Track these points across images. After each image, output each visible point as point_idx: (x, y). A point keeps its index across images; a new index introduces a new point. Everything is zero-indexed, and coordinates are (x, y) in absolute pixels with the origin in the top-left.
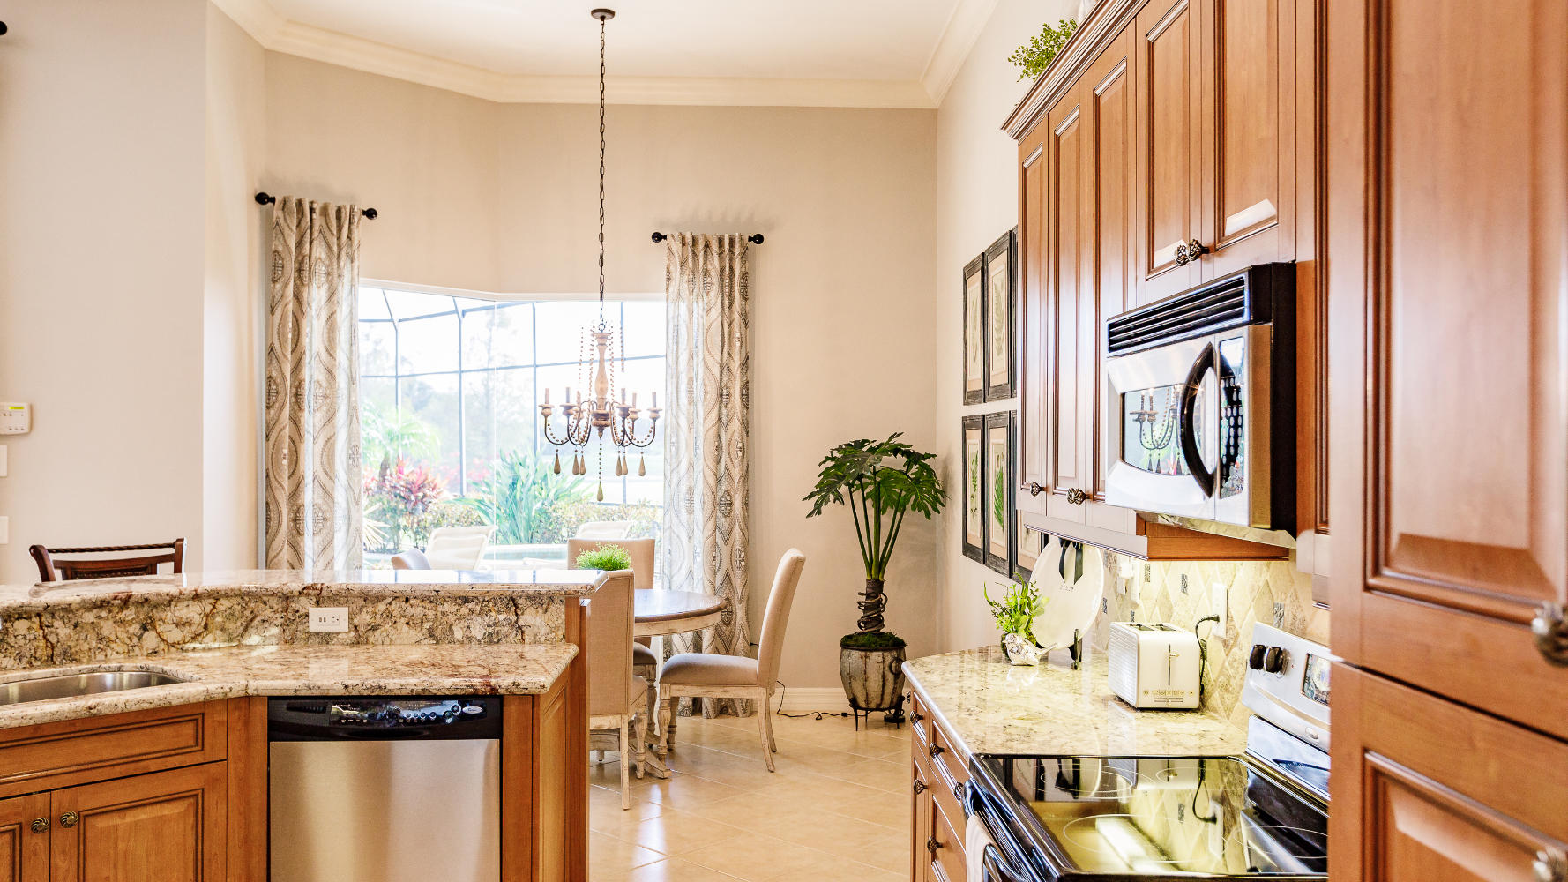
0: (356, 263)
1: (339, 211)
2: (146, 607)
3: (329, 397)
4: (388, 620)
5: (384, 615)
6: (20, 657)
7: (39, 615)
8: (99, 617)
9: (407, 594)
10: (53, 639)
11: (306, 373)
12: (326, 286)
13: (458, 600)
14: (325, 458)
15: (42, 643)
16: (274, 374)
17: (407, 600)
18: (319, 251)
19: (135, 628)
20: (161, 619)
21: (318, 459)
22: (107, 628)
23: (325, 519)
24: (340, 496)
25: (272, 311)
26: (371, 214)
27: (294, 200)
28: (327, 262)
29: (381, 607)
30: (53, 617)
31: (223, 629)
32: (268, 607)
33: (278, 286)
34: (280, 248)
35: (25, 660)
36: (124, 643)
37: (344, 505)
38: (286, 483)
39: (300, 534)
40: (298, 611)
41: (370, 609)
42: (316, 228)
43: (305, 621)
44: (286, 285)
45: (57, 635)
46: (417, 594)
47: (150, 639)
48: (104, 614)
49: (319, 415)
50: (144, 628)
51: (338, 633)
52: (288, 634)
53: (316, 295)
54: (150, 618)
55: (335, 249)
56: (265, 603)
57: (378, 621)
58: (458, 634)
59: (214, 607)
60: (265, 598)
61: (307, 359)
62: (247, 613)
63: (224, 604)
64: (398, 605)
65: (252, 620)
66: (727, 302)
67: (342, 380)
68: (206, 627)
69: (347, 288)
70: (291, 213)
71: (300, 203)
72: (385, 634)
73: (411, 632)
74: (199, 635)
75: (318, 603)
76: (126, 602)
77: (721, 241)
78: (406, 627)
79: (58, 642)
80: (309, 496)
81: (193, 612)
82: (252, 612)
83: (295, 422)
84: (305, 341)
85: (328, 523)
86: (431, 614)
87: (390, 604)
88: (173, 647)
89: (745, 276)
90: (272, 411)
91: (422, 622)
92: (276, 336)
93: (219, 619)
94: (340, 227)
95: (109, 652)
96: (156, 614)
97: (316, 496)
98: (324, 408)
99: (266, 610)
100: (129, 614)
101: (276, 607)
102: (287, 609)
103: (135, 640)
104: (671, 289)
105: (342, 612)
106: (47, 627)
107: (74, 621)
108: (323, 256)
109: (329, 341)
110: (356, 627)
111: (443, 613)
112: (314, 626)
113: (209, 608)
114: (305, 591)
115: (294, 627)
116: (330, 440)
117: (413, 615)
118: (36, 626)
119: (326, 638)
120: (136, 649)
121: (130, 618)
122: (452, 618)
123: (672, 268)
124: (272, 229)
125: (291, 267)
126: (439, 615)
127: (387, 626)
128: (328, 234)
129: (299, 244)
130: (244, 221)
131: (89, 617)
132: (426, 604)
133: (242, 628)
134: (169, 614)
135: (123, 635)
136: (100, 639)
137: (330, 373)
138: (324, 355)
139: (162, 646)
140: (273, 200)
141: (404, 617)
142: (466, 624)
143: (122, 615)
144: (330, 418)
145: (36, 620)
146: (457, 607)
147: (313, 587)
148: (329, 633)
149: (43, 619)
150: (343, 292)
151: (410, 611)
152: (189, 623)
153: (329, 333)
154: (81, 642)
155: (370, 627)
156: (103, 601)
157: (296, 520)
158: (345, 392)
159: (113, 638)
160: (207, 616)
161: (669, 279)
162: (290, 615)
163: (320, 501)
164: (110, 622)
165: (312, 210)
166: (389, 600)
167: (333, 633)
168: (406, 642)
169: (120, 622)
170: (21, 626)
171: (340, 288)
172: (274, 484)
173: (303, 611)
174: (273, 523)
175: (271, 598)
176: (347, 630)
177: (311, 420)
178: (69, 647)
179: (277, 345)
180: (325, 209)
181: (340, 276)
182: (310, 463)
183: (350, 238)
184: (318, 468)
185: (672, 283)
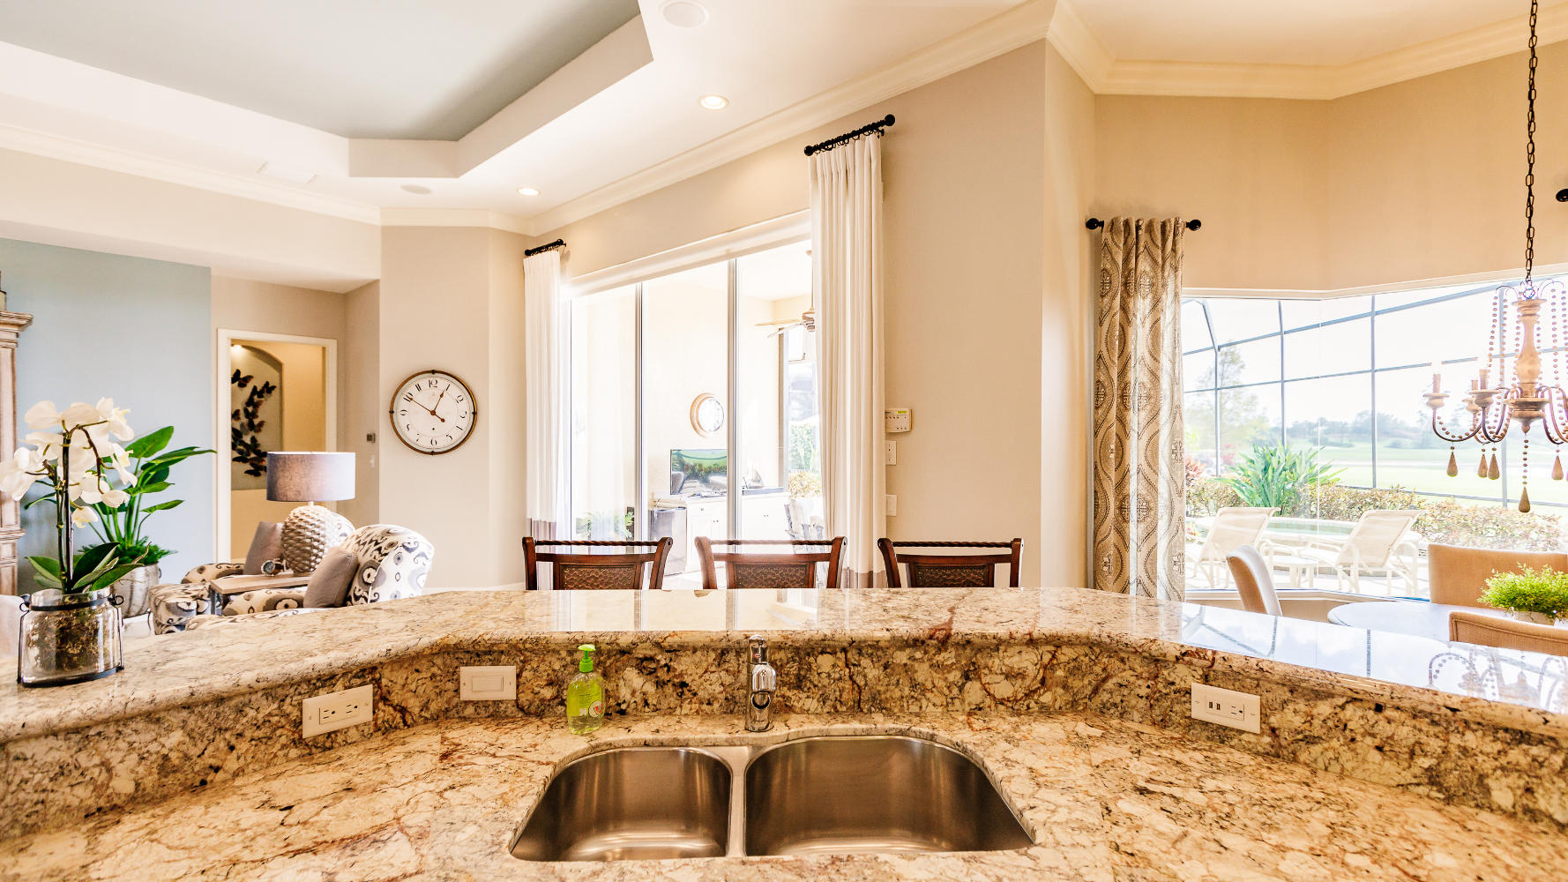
0: (1180, 273)
1: (1164, 225)
2: (968, 651)
3: (1153, 397)
4: (1338, 734)
5: (1330, 723)
6: (824, 699)
7: (844, 650)
8: (912, 658)
9: (1382, 700)
10: (860, 681)
11: (1131, 376)
12: (1150, 296)
13: (1501, 734)
14: (1149, 453)
15: (848, 685)
16: (1102, 379)
17: (1379, 708)
18: (1144, 265)
19: (955, 676)
20: (986, 667)
21: (1142, 453)
22: (923, 673)
23: (1149, 509)
24: (1163, 487)
25: (1101, 324)
27: (1122, 219)
28: (1152, 274)
29: (1324, 708)
30: (860, 654)
31: (1065, 687)
32: (1127, 667)
33: (1106, 300)
34: (1108, 266)
35: (829, 703)
36: (942, 693)
37: (1166, 496)
38: (1113, 474)
39: (1126, 521)
40: (1173, 683)
41: (1301, 706)
42: (1142, 244)
43: (1184, 699)
44: (1113, 298)
45: (865, 676)
46: (1406, 704)
47: (974, 691)
48: (918, 655)
49: (1143, 414)
50: (967, 677)
51: (1241, 732)
52: (1158, 712)
53: (1141, 306)
54: (974, 663)
55: (1160, 260)
56: (1122, 660)
57: (1317, 730)
58: (1503, 794)
59: (1054, 656)
60: (1122, 655)
61: (1132, 363)
62: (1098, 669)
63: (1067, 654)
64: (1360, 713)
65: (1105, 680)
67: (1165, 381)
68: (1043, 682)
69: (1171, 296)
70: (1118, 232)
71: (1127, 223)
72: (1330, 754)
73: (1387, 764)
74: (1035, 691)
75: (1206, 679)
76: (942, 640)
78: (1377, 756)
79: (866, 685)
80: (1134, 486)
81: (1027, 661)
82: (1104, 669)
83: (1122, 420)
84: (1131, 347)
85: (1152, 513)
86: (1434, 745)
87: (1343, 707)
88: (1002, 704)
90: (1100, 411)
91: (1412, 754)
92: (1104, 345)
93: (1060, 673)
94: (1164, 241)
95: (924, 703)
96: (981, 660)
97: (1140, 487)
98: (1148, 407)
99: (1125, 670)
100: (948, 657)
101: (1139, 670)
102: (1157, 677)
103: (955, 691)
105: (1252, 701)
106: (854, 665)
107: (883, 662)
108: (1148, 269)
109: (1153, 346)
110: (1273, 730)
111: (1464, 751)
112: (1199, 711)
113: (1047, 658)
114: (1185, 656)
115: (1166, 704)
117: (1391, 737)
118: (841, 664)
119: (1222, 735)
120: (957, 702)
121: (949, 662)
122: (1487, 765)
124: (1100, 250)
125: (1118, 281)
126: (1455, 752)
127: (1334, 743)
128: (1153, 249)
129: (1126, 260)
130: (1074, 248)
131: (901, 657)
132: (1423, 724)
133: (1090, 688)
134: (997, 661)
135: (941, 684)
136: (914, 685)
137: (1155, 376)
138: (1148, 359)
139: (988, 701)
140: (1101, 224)
141: (1373, 736)
142: (1522, 783)
143: (940, 658)
144: (1154, 416)
145: (842, 656)
146: (1499, 746)
147: (1198, 653)
148: (1225, 728)
149: (849, 655)
150: (1167, 299)
151: (1384, 729)
152: (1021, 675)
153: (1152, 339)
154: (892, 687)
155: (1300, 737)
156: (916, 640)
157: (1122, 508)
158: (1168, 393)
159: (929, 685)
160: (1045, 668)
162: (1160, 686)
163: (1144, 492)
164: (926, 666)
165: (1138, 228)
166: (1341, 701)
167: (1232, 730)
168: (1375, 778)
169: (937, 667)
170: (825, 662)
171: (1164, 297)
172: (1102, 475)
173: (1180, 685)
174: (1102, 510)
175: (1132, 657)
176: (1258, 732)
177: (1136, 419)
178: (879, 691)
179: (1105, 353)
180: (1150, 226)
181: (1164, 286)
182: (1135, 457)
183: (1174, 250)
184: (1143, 461)
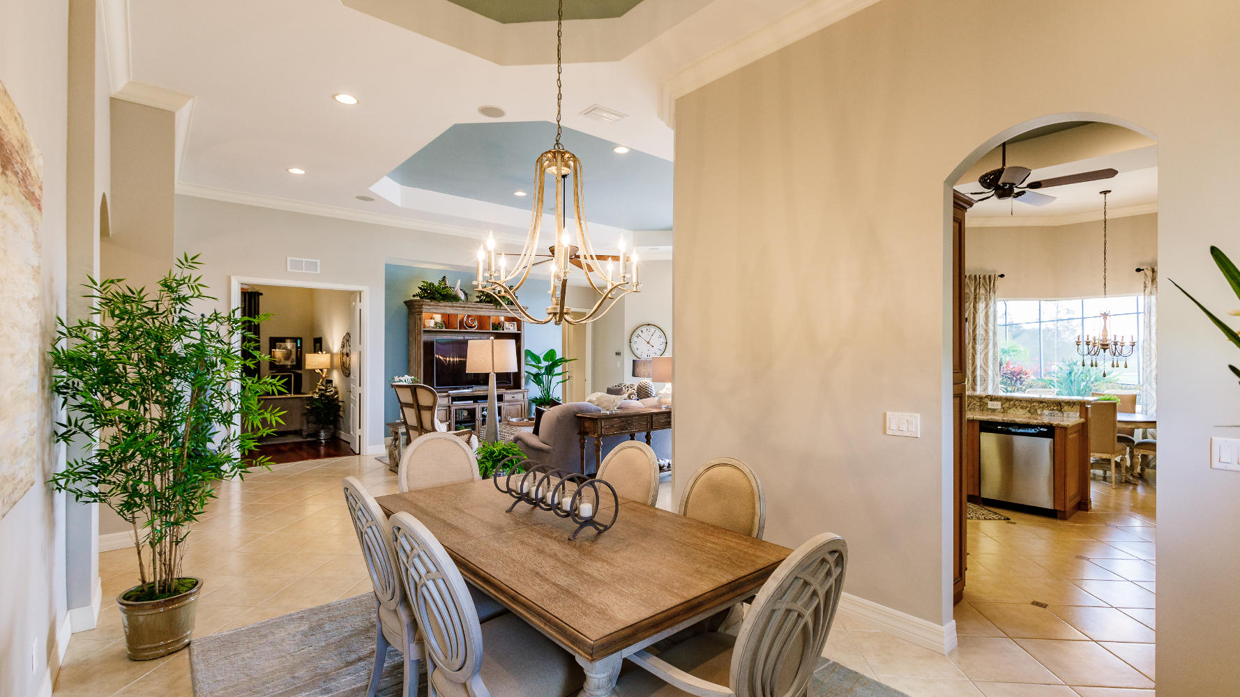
0: (996, 294)
1: (990, 277)
3: (986, 340)
4: (1014, 407)
5: (1013, 405)
11: (977, 332)
12: (985, 303)
13: (1039, 402)
14: (985, 360)
17: (1021, 401)
18: (982, 291)
21: (982, 360)
23: (985, 380)
24: (990, 373)
26: (1002, 276)
28: (985, 295)
29: (1012, 403)
32: (975, 400)
37: (992, 376)
38: (970, 368)
39: (975, 385)
40: (984, 402)
41: (1008, 403)
42: (981, 284)
43: (987, 405)
44: (971, 303)
46: (1025, 400)
49: (982, 346)
51: (998, 408)
52: (981, 408)
55: (988, 289)
57: (1011, 407)
60: (974, 398)
61: (978, 327)
62: (969, 402)
64: (1018, 402)
65: (970, 404)
67: (991, 334)
69: (993, 302)
70: (972, 280)
71: (975, 276)
73: (1022, 409)
75: (991, 400)
80: (978, 372)
83: (974, 348)
84: (977, 321)
85: (986, 382)
86: (1029, 406)
91: (1026, 408)
94: (990, 282)
97: (981, 372)
98: (984, 343)
101: (977, 401)
102: (981, 401)
104: (1146, 291)
105: (999, 403)
108: (984, 293)
109: (987, 321)
110: (1003, 408)
111: (1034, 406)
114: (987, 397)
115: (983, 406)
116: (986, 354)
117: (1023, 406)
119: (994, 410)
122: (1037, 407)
123: (1147, 282)
126: (1032, 406)
128: (986, 285)
129: (975, 290)
132: (1028, 403)
133: (967, 406)
137: (987, 332)
138: (984, 325)
141: (1020, 406)
142: (1042, 409)
144: (987, 347)
147: (990, 396)
150: (991, 304)
151: (1022, 404)
153: (987, 318)
155: (1008, 408)
157: (974, 380)
158: (992, 338)
161: (1145, 287)
165: (980, 278)
166: (1015, 401)
167: (996, 408)
173: (986, 402)
177: (979, 347)
180: (984, 277)
181: (990, 299)
182: (979, 362)
183: (994, 285)
184: (982, 362)
185: (1147, 289)
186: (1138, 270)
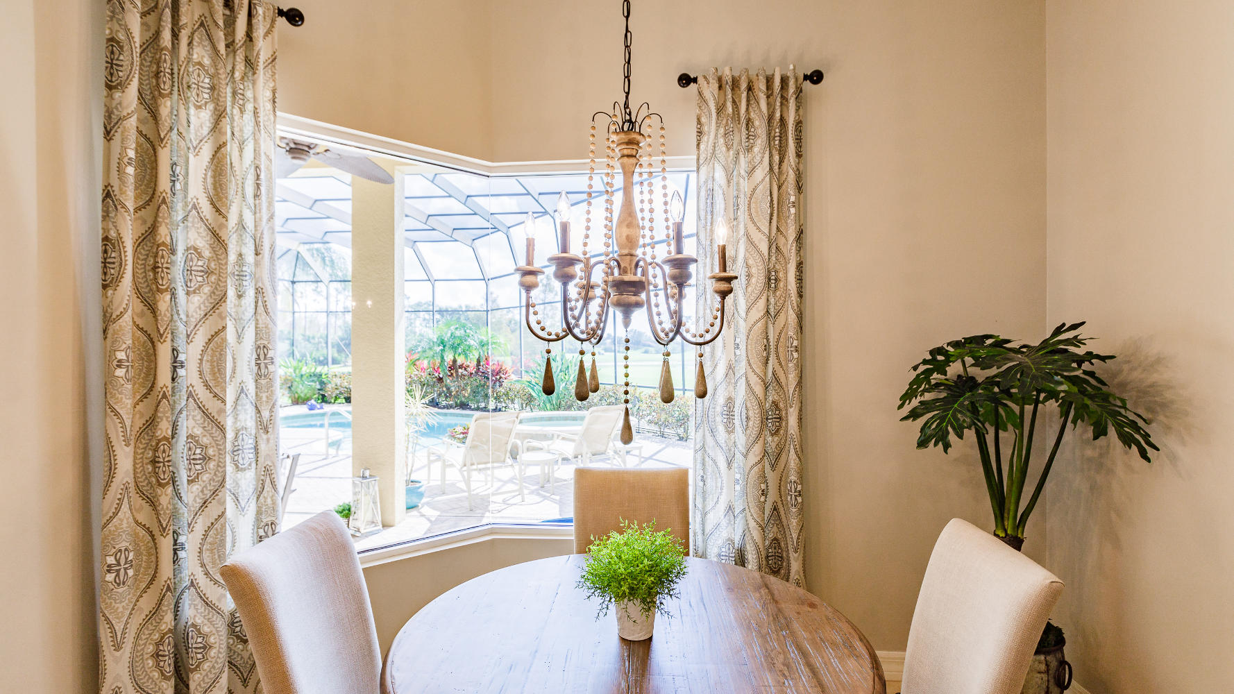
0: (267, 81)
11: (168, 235)
12: (211, 106)
14: (206, 367)
16: (113, 234)
18: (192, 47)
23: (206, 459)
25: (108, 136)
26: (292, 15)
28: (212, 71)
33: (118, 94)
34: (120, 36)
39: (162, 483)
44: (124, 90)
49: (193, 299)
53: (188, 116)
55: (224, 50)
61: (171, 211)
66: (776, 158)
69: (249, 114)
77: (769, 80)
80: (181, 422)
83: (153, 310)
89: (799, 124)
90: (109, 292)
97: (191, 424)
104: (702, 146)
109: (215, 189)
116: (218, 337)
123: (703, 120)
128: (213, 29)
137: (218, 237)
138: (207, 209)
144: (218, 304)
150: (241, 117)
153: (214, 177)
157: (155, 462)
158: (248, 268)
161: (700, 133)
163: (198, 431)
171: (235, 111)
177: (182, 308)
179: (116, 190)
181: (234, 94)
184: (196, 379)
185: (705, 138)
186: (685, 80)
